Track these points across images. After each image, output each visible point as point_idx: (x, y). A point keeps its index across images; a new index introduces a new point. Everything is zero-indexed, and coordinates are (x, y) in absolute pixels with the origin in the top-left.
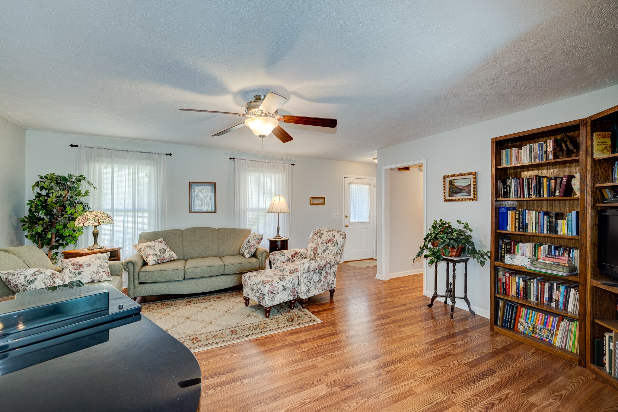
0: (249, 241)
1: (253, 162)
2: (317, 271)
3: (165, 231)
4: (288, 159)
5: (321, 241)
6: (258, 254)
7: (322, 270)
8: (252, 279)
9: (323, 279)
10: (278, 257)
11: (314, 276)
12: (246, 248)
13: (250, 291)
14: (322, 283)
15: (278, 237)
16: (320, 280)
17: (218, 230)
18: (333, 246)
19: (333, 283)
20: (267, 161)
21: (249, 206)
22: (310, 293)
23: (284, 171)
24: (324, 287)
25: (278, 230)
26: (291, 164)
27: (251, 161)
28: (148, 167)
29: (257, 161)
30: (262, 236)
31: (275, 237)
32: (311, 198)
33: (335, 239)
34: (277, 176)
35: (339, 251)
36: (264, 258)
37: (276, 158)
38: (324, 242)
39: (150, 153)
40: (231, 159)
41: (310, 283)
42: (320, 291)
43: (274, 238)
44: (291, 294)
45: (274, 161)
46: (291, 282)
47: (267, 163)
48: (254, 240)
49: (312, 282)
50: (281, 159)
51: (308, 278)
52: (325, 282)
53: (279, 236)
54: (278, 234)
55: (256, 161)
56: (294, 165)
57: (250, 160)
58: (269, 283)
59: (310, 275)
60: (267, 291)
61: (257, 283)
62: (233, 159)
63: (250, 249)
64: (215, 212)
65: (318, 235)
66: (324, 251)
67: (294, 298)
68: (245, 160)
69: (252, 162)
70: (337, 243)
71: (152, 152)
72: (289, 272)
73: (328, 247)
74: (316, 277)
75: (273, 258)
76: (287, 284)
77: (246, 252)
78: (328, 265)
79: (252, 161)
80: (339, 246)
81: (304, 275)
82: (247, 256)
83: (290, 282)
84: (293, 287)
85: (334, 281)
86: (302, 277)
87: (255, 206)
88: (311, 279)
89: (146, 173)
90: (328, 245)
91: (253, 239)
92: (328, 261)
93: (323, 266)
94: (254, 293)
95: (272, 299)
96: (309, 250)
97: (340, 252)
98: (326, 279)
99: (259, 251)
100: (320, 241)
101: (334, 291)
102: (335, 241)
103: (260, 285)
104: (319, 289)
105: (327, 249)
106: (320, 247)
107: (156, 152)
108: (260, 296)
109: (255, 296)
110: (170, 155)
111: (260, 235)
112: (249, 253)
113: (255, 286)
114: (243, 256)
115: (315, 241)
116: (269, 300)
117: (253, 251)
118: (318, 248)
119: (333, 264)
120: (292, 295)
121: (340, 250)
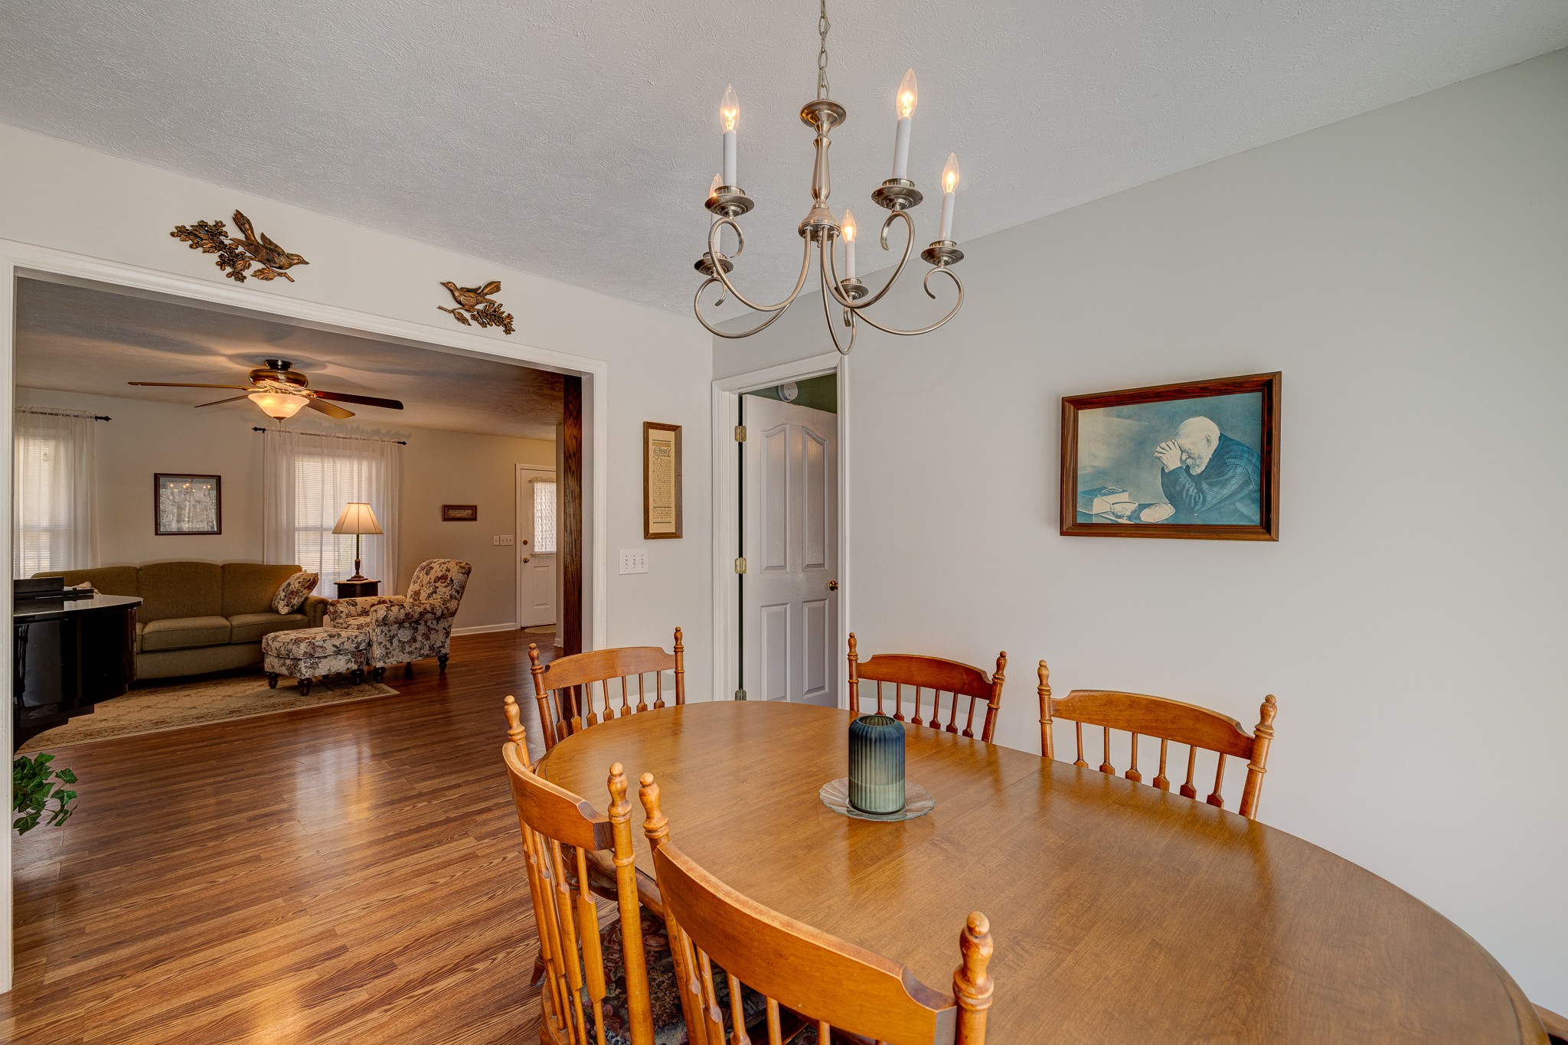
0: (289, 584)
1: (309, 436)
2: (407, 625)
3: (94, 570)
4: (392, 433)
5: (428, 579)
6: (307, 607)
7: (417, 622)
8: (278, 640)
9: (419, 638)
10: (341, 609)
11: (401, 631)
12: (282, 597)
13: (276, 660)
14: (418, 645)
15: (358, 576)
16: (414, 640)
17: (223, 567)
18: (446, 587)
19: (442, 646)
20: (341, 435)
21: (300, 521)
22: (391, 659)
23: (382, 454)
24: (422, 652)
25: (358, 564)
26: (398, 442)
27: (303, 436)
28: (52, 444)
29: (318, 435)
30: (317, 575)
31: (349, 578)
32: (445, 506)
33: (450, 575)
34: (365, 465)
35: (456, 594)
36: (318, 614)
37: (363, 429)
38: (432, 580)
39: (57, 415)
40: (256, 429)
41: (392, 643)
42: (414, 656)
43: (348, 580)
44: (353, 660)
45: (358, 437)
46: (353, 641)
47: (341, 440)
48: (299, 582)
49: (395, 642)
50: (377, 432)
51: (386, 634)
52: (425, 643)
53: (360, 577)
54: (357, 573)
55: (315, 435)
56: (404, 443)
57: (302, 434)
58: (307, 641)
59: (390, 631)
60: (302, 652)
61: (286, 644)
62: (260, 429)
63: (291, 598)
64: (219, 532)
65: (425, 570)
66: (430, 596)
67: (359, 666)
68: (290, 432)
69: (305, 436)
70: (452, 581)
71: (61, 412)
72: (356, 627)
73: (437, 587)
74: (405, 635)
75: (332, 611)
76: (343, 643)
77: (282, 603)
78: (429, 616)
79: (307, 434)
80: (455, 586)
81: (378, 630)
82: (284, 610)
83: (350, 641)
84: (356, 648)
85: (445, 642)
86: (374, 633)
87: (312, 521)
88: (393, 637)
89: (45, 454)
90: (437, 585)
91: (297, 581)
92: (429, 609)
93: (416, 616)
94: (282, 661)
95: (314, 666)
96: (408, 597)
97: (458, 596)
98: (428, 638)
99: (309, 601)
100: (426, 579)
101: (447, 659)
102: (449, 579)
103: (290, 646)
104: (410, 653)
105: (435, 592)
106: (425, 589)
107: (72, 413)
108: (292, 663)
109: (284, 664)
110: (107, 419)
111: (315, 574)
112: (287, 605)
113: (282, 649)
114: (277, 612)
115: (419, 581)
116: (306, 667)
117: (296, 601)
118: (422, 591)
119: (439, 613)
120: (356, 662)
121: (458, 592)
